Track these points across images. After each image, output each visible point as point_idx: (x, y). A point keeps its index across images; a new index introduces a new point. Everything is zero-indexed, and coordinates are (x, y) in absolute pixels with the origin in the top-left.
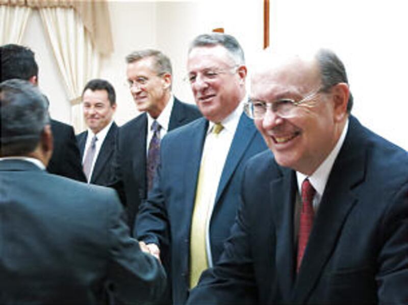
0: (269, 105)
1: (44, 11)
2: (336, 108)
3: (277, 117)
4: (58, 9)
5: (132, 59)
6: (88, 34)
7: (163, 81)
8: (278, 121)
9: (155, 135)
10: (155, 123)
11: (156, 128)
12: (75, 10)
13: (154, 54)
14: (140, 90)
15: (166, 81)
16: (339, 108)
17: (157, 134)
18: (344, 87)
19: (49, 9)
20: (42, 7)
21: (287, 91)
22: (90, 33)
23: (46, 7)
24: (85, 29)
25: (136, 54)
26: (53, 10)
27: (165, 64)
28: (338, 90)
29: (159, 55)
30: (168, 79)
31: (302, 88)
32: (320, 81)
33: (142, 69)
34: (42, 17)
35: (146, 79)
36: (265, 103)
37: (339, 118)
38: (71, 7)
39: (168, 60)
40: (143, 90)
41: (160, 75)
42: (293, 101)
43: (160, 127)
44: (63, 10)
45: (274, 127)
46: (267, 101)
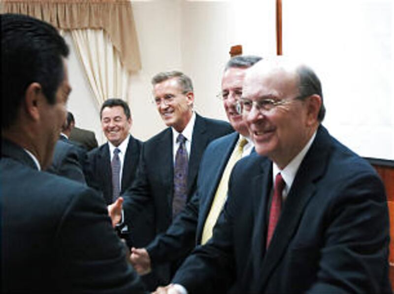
0: (255, 103)
1: (76, 32)
2: (308, 114)
3: (260, 114)
4: (89, 31)
5: (159, 80)
6: (117, 53)
7: (187, 98)
8: (261, 117)
9: (181, 147)
10: (180, 136)
11: (181, 140)
12: (105, 31)
13: (178, 74)
14: (168, 106)
15: (189, 98)
16: (311, 115)
17: (183, 145)
18: (317, 99)
19: (80, 31)
20: (73, 29)
21: (269, 93)
22: (119, 53)
23: (77, 29)
24: (114, 48)
25: (162, 75)
26: (84, 31)
27: (188, 83)
28: (312, 100)
29: (183, 76)
30: (190, 96)
31: (282, 94)
32: (298, 90)
33: (168, 88)
34: (74, 38)
35: (173, 96)
36: (251, 102)
37: (310, 123)
38: (101, 28)
39: (189, 80)
40: (170, 106)
41: (185, 93)
42: (272, 101)
43: (185, 139)
44: (93, 31)
45: (257, 121)
46: (253, 100)
